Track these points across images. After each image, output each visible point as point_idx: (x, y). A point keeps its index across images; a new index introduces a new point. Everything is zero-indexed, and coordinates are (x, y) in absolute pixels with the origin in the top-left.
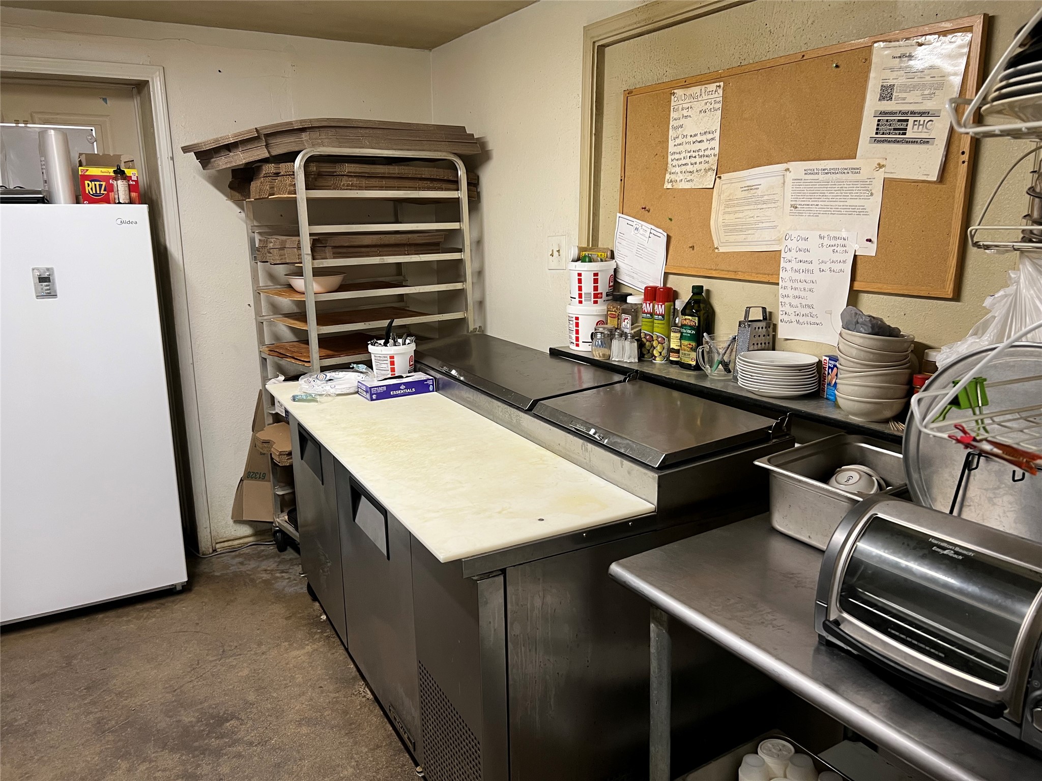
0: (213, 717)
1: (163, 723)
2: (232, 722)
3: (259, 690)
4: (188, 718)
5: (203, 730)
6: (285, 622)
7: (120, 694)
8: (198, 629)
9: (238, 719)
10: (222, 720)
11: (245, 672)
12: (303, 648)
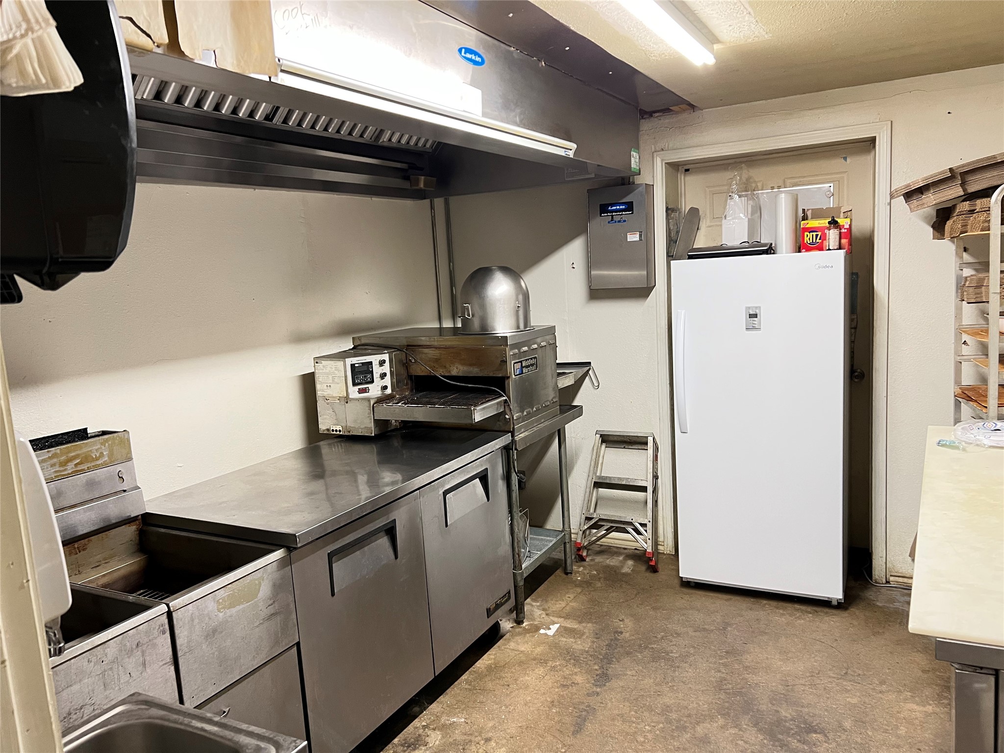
0: (805, 722)
1: (764, 706)
2: (818, 735)
3: (860, 722)
4: (786, 712)
5: (792, 729)
6: (920, 673)
7: (746, 668)
8: (834, 645)
9: (826, 736)
10: (811, 729)
11: (854, 701)
12: (924, 706)
